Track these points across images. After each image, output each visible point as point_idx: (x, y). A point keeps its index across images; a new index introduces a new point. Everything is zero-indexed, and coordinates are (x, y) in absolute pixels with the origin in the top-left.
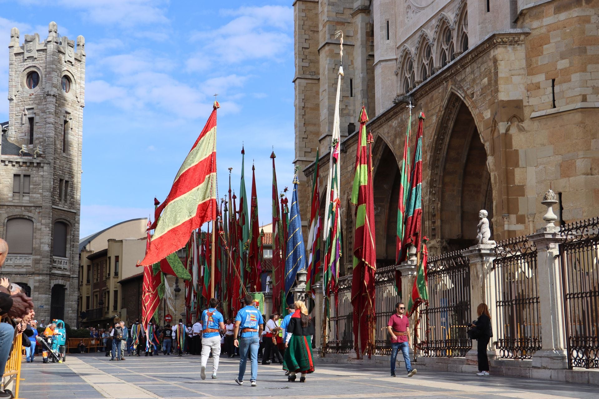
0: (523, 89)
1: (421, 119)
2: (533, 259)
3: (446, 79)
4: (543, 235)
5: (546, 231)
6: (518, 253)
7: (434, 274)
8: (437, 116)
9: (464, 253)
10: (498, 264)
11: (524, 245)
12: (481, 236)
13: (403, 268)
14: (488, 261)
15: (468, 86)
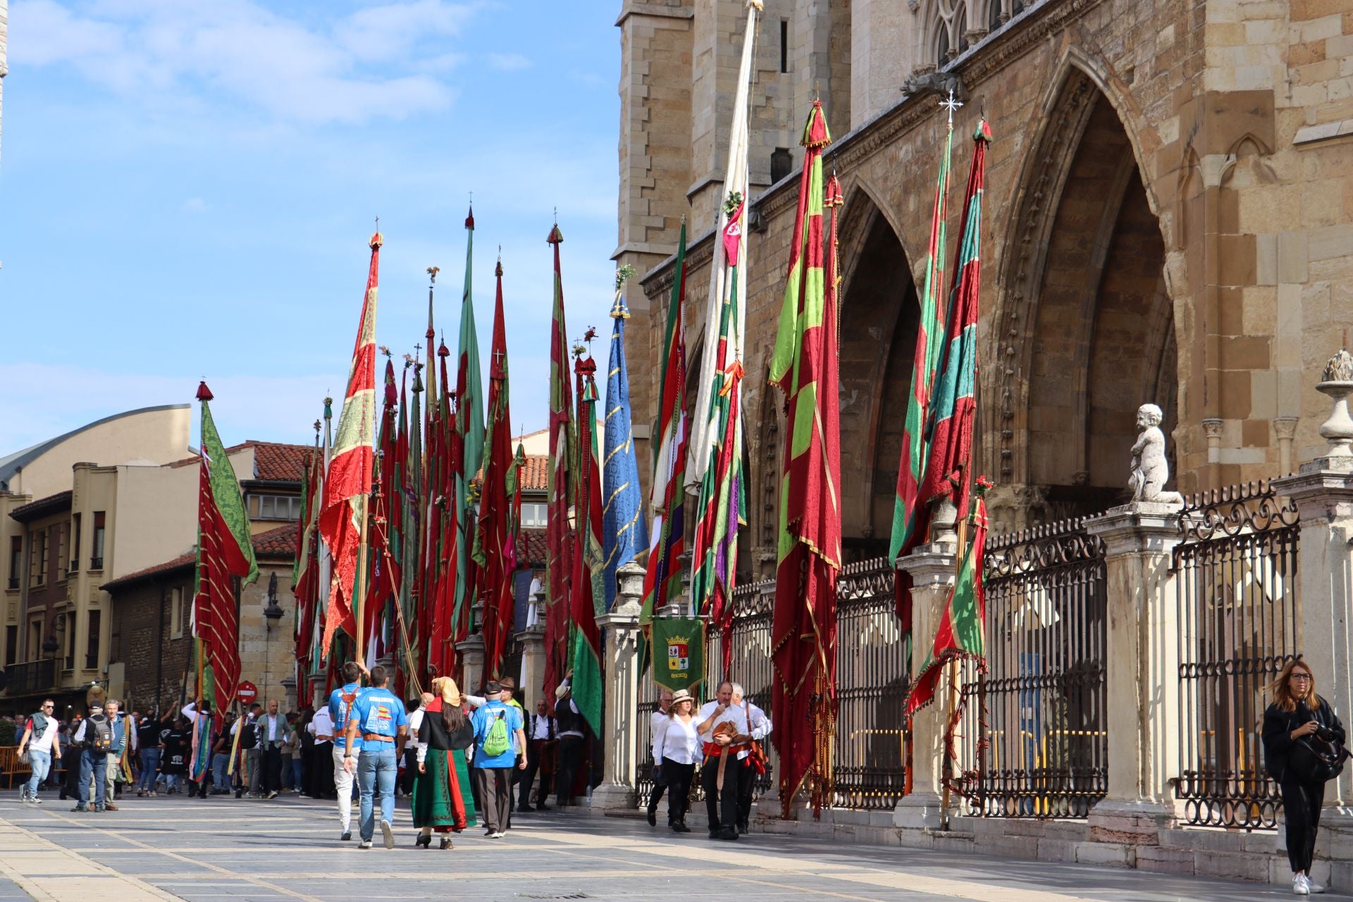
0: (1277, 61)
1: (980, 140)
2: (1288, 547)
3: (1055, 26)
4: (1319, 478)
5: (1327, 468)
6: (1246, 530)
7: (1005, 583)
8: (1026, 134)
9: (1092, 525)
10: (1187, 558)
11: (1264, 507)
12: (1142, 478)
13: (917, 564)
14: (1159, 551)
15: (1119, 49)
